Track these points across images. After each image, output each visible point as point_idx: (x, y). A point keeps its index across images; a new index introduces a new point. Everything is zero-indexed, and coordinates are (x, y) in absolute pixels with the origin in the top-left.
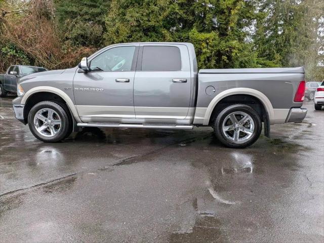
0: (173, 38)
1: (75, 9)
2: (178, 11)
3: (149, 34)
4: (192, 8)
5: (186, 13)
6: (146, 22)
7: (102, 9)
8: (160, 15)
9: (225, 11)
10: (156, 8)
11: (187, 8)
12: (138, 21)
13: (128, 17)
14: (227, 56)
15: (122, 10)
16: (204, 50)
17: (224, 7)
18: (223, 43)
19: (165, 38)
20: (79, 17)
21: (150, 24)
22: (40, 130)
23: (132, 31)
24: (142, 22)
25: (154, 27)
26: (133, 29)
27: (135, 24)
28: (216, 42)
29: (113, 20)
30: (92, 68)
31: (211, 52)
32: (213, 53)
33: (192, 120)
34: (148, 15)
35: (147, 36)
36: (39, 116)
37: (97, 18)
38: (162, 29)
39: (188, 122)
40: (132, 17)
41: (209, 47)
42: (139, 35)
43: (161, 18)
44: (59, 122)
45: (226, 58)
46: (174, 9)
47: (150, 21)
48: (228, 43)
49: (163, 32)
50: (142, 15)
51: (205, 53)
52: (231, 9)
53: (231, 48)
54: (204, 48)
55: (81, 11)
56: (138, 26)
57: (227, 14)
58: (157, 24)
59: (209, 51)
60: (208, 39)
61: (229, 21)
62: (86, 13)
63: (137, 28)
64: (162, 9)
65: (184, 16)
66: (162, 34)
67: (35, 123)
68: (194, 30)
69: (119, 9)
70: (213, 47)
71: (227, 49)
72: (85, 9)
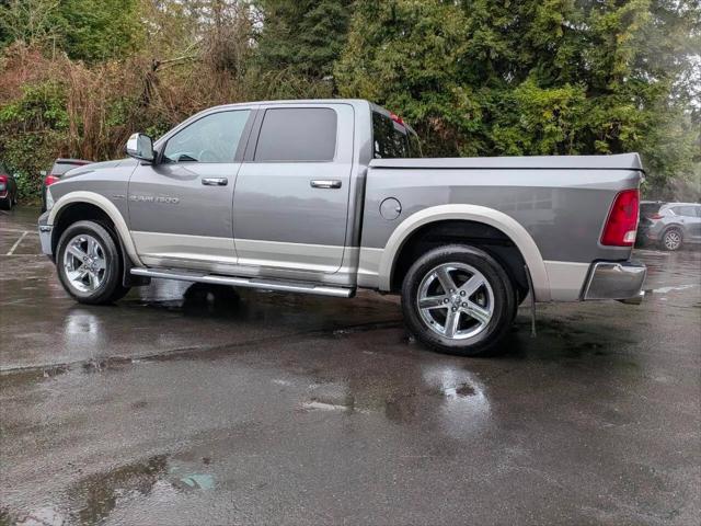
0: (479, 102)
1: (283, 52)
2: (491, 44)
3: (423, 94)
4: (528, 35)
5: (514, 47)
6: (416, 71)
7: (334, 49)
8: (448, 53)
9: (604, 37)
10: (439, 41)
11: (517, 35)
12: (398, 69)
13: (378, 62)
14: (608, 141)
15: (369, 48)
16: (547, 128)
17: (599, 28)
18: (599, 111)
19: (456, 102)
20: (291, 67)
21: (424, 73)
22: (73, 277)
23: (387, 92)
24: (407, 70)
25: (433, 81)
26: (388, 86)
27: (392, 74)
28: (580, 109)
29: (351, 70)
30: (173, 156)
31: (568, 133)
32: (573, 133)
33: (354, 276)
34: (421, 56)
35: (419, 99)
36: (73, 249)
37: (323, 67)
38: (453, 83)
39: (345, 280)
40: (387, 61)
41: (560, 120)
42: (399, 98)
43: (449, 60)
44: (102, 264)
45: (606, 145)
46: (483, 39)
47: (424, 68)
48: (610, 111)
49: (454, 90)
50: (409, 57)
51: (551, 134)
52: (617, 31)
53: (617, 121)
54: (548, 123)
55: (295, 54)
56: (400, 79)
57: (608, 44)
58: (440, 74)
59: (560, 129)
60: (557, 102)
61: (612, 59)
62: (305, 58)
63: (397, 85)
64: (453, 41)
65: (510, 53)
66: (452, 95)
67: (65, 262)
68: (528, 82)
69: (363, 47)
70: (571, 119)
71: (607, 125)
72: (304, 50)
